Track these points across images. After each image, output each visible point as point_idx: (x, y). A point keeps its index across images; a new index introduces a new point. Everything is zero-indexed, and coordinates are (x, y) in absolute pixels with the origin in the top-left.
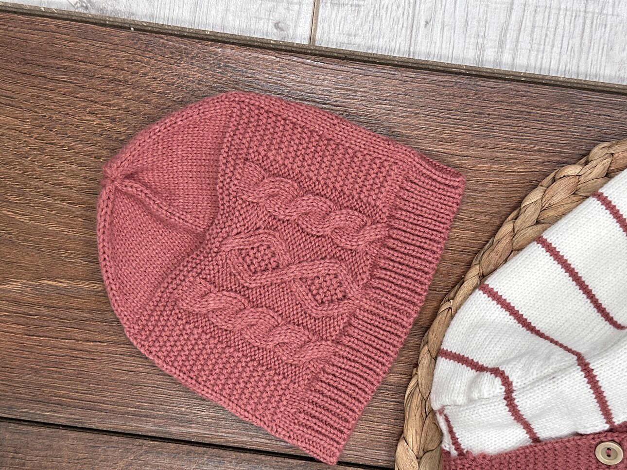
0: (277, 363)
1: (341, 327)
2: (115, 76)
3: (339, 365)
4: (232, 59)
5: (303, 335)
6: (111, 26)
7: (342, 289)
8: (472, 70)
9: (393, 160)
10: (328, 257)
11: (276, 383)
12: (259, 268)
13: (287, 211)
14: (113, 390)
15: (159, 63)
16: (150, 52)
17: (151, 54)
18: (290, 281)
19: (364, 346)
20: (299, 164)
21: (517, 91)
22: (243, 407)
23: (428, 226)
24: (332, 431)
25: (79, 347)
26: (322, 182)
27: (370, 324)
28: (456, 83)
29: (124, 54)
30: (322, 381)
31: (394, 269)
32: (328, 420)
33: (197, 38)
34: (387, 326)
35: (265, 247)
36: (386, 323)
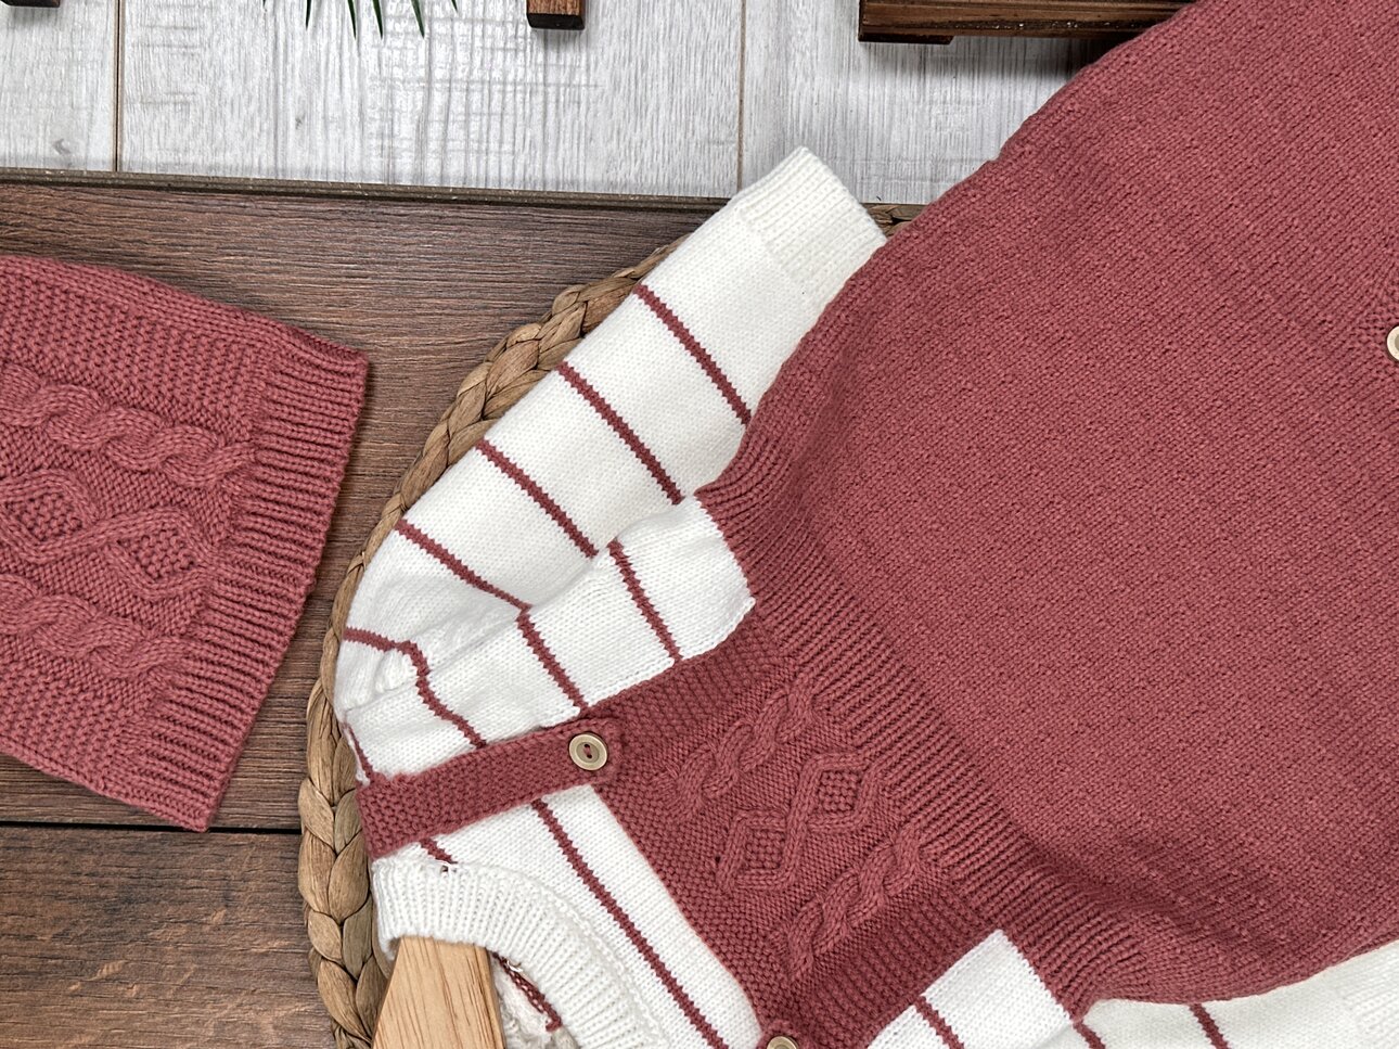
0: (96, 680)
1: (193, 612)
3: (196, 671)
5: (132, 631)
7: (186, 551)
8: (373, 190)
9: (245, 341)
10: (161, 503)
11: (97, 711)
12: (50, 532)
13: (84, 436)
18: (102, 548)
19: (232, 638)
20: (98, 360)
21: (441, 218)
22: (46, 754)
23: (313, 439)
24: (194, 777)
26: (139, 386)
27: (238, 603)
30: (171, 702)
31: (269, 513)
32: (186, 760)
34: (265, 602)
35: (54, 497)
36: (262, 598)
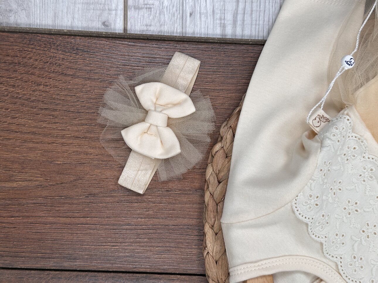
2: (13, 60)
4: (80, 45)
6: (8, 32)
8: (221, 40)
14: (28, 244)
15: (38, 51)
16: (32, 45)
17: (33, 46)
21: (247, 50)
25: (6, 221)
28: (212, 48)
29: (17, 47)
33: (59, 35)
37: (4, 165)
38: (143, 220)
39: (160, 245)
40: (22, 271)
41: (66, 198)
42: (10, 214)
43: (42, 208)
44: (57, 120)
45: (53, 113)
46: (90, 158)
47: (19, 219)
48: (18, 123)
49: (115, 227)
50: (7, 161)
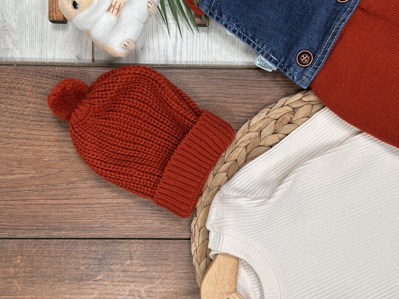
37: (6, 163)
38: (110, 200)
39: (122, 218)
40: (22, 240)
41: (52, 185)
42: (12, 198)
43: (35, 193)
44: (43, 129)
45: (40, 123)
46: (69, 155)
47: (18, 202)
48: (15, 132)
49: (89, 206)
50: (8, 160)
